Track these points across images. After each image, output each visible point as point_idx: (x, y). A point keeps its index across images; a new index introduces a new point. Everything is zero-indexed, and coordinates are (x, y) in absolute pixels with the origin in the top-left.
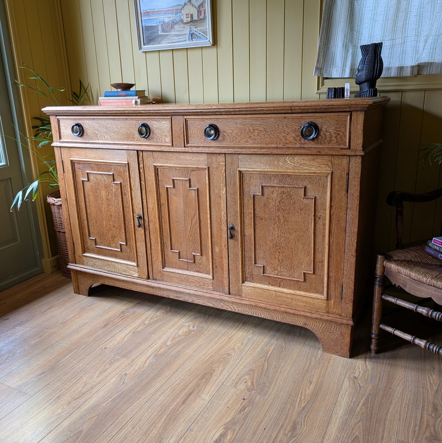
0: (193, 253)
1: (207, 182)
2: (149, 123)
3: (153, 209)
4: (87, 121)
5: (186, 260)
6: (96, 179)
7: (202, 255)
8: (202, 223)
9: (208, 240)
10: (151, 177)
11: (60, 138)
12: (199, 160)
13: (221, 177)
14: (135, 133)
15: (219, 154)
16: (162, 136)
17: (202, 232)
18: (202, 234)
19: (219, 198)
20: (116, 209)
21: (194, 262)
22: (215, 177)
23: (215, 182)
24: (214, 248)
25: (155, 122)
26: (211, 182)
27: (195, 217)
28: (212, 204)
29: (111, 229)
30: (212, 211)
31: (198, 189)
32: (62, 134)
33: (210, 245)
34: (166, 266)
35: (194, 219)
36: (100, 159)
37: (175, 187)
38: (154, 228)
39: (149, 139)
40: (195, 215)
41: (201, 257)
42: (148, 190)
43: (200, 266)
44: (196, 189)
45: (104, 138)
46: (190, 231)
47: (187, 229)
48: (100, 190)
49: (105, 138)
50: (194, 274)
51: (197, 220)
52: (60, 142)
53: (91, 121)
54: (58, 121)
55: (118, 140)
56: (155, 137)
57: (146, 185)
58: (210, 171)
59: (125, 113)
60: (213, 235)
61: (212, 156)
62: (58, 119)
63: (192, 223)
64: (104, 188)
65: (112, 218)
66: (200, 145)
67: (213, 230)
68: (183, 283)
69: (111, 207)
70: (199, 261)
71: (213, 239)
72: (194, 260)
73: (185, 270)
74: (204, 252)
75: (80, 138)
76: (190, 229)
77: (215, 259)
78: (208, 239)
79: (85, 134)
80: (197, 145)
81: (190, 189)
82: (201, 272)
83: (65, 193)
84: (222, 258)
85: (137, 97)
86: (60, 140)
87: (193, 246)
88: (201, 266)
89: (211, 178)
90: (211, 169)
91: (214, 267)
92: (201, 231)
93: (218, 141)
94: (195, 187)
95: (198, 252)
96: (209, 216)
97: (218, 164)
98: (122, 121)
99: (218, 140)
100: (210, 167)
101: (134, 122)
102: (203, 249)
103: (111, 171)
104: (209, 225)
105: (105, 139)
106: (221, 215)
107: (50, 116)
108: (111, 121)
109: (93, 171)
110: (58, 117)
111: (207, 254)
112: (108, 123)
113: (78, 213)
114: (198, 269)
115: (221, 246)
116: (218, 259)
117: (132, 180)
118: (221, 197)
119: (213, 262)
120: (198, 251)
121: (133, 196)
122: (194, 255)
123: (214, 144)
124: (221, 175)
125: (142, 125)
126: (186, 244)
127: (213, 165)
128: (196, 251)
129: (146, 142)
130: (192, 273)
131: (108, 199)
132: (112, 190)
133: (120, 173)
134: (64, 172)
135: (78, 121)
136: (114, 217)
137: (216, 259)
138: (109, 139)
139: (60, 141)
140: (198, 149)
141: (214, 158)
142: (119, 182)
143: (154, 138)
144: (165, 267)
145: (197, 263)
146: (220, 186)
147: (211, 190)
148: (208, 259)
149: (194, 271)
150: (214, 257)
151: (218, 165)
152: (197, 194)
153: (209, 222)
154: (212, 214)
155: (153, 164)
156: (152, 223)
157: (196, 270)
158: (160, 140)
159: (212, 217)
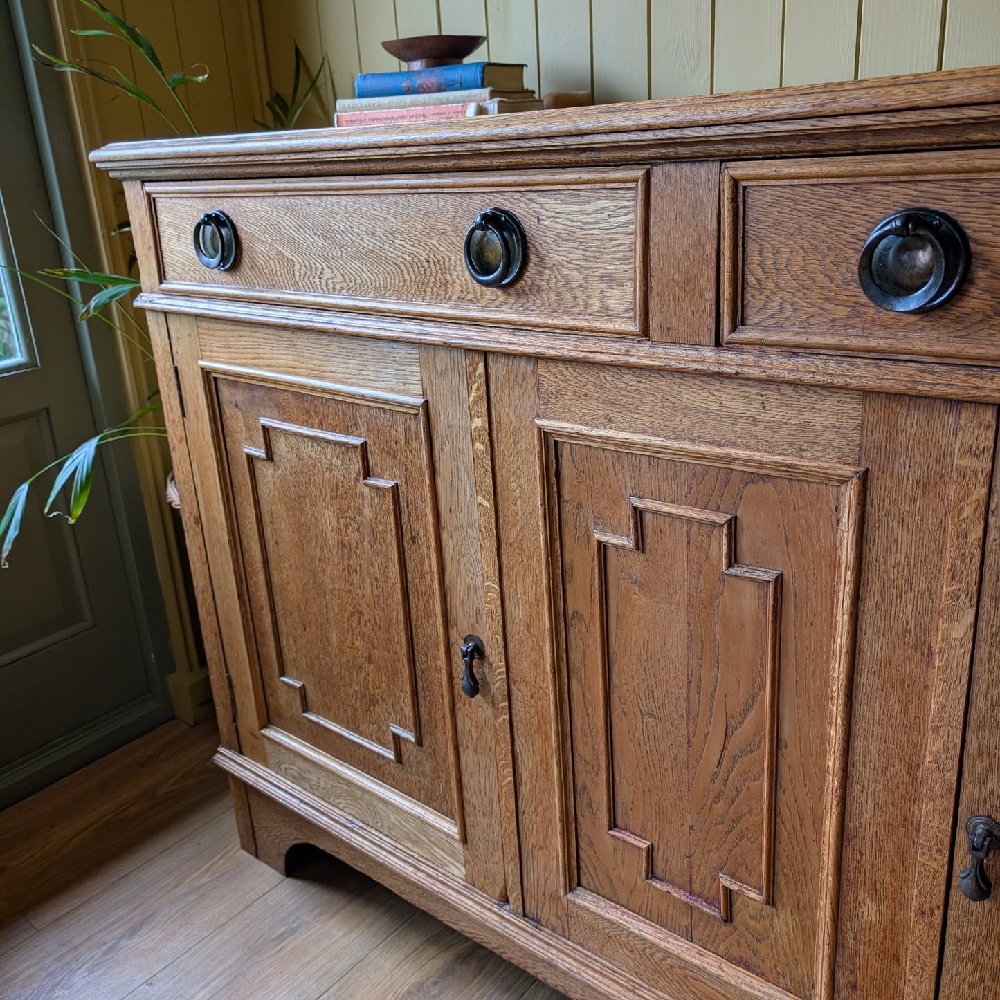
0: (726, 881)
1: (847, 553)
2: (520, 207)
3: (529, 628)
4: (252, 200)
5: (681, 896)
6: (300, 458)
7: (771, 901)
8: (790, 756)
9: (819, 853)
10: (523, 481)
11: (162, 276)
12: (805, 426)
13: (951, 543)
14: (453, 258)
15: (955, 403)
16: (586, 278)
17: (784, 798)
18: (782, 808)
19: (917, 657)
20: (375, 592)
21: (729, 918)
22: (902, 534)
23: (897, 565)
24: (848, 897)
25: (552, 203)
26: (870, 556)
27: (749, 717)
28: (863, 680)
29: (360, 667)
30: (861, 713)
31: (779, 580)
32: (168, 260)
33: (827, 878)
34: (584, 882)
35: (741, 723)
36: (308, 376)
37: (648, 547)
38: (532, 710)
39: (518, 294)
40: (748, 706)
41: (768, 909)
42: (511, 541)
43: (756, 945)
44: (766, 577)
45: (317, 280)
46: (716, 775)
47: (698, 761)
48: (314, 504)
49: (323, 280)
50: (721, 968)
51: (758, 732)
52: (163, 292)
53: (268, 200)
54: (152, 202)
55: (380, 292)
56: (552, 284)
57: (501, 514)
58: (875, 494)
59: (402, 159)
60: (849, 834)
61: (900, 409)
62: (149, 195)
63: (731, 740)
64: (328, 498)
65: (363, 624)
66: (818, 339)
67: (853, 809)
68: (661, 983)
69: (356, 578)
70: (752, 923)
71: (850, 855)
72: (726, 909)
73: (673, 930)
74: (784, 890)
75: (227, 277)
76: (713, 767)
77: (849, 952)
78: (819, 842)
79: (246, 260)
80: (801, 339)
81: (733, 571)
82: (761, 975)
83: (193, 494)
84: (896, 958)
85: (486, 92)
86: (161, 282)
87: (728, 846)
88: (763, 948)
89: (877, 534)
90: (879, 486)
91: (842, 982)
92: (780, 794)
93: (957, 321)
94: (759, 563)
95: (753, 880)
96: (835, 733)
97: (938, 461)
98: (394, 198)
99: (957, 311)
100: (875, 471)
101: (448, 203)
102: (781, 878)
103: (357, 432)
104: (832, 782)
105: (324, 286)
106: (918, 749)
107: (125, 184)
108: (348, 198)
109: (284, 420)
110: (149, 188)
111: (804, 911)
112: (336, 208)
113: (241, 579)
114: (746, 954)
115: (897, 902)
116: (872, 961)
117: (445, 481)
118: (930, 654)
119: (840, 959)
120: (750, 875)
121: (448, 555)
122: (728, 893)
123: (925, 339)
124: (950, 528)
125: (484, 217)
126: (691, 828)
127: (900, 463)
128: (741, 871)
129: (504, 307)
130: (710, 963)
131: (344, 546)
132: (359, 511)
133: (393, 444)
134: (184, 415)
135: (220, 201)
136: (369, 621)
137: (856, 953)
138: (338, 287)
139: (164, 286)
140: (803, 361)
141: (910, 424)
142: (388, 484)
143: (545, 286)
144: (579, 884)
145: (741, 929)
146: (933, 591)
147: (870, 606)
148: (806, 930)
149: (721, 949)
150: (845, 939)
151: (935, 467)
152: (775, 607)
153: (833, 762)
154: (860, 729)
155: (538, 422)
156: (522, 686)
157: (735, 952)
158: (575, 297)
159: (858, 743)
